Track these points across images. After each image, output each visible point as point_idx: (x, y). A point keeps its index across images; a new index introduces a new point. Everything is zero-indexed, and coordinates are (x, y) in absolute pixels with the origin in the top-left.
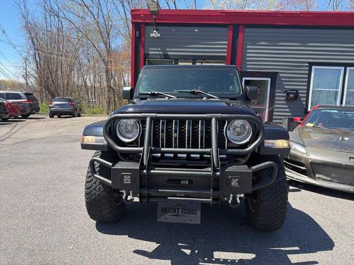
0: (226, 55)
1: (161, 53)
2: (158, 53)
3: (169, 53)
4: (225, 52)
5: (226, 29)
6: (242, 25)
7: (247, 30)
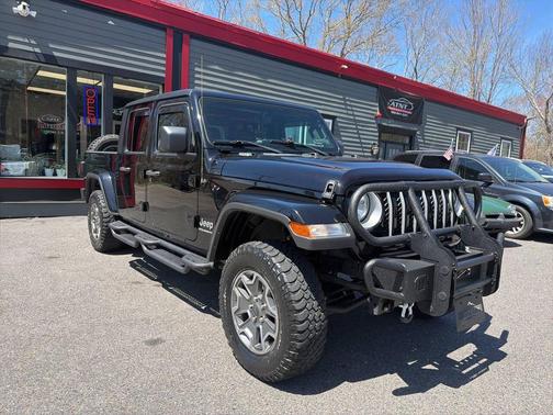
0: (163, 75)
1: (37, 50)
2: (31, 49)
3: (56, 54)
4: (163, 71)
5: (162, 34)
6: (186, 32)
7: (194, 42)
